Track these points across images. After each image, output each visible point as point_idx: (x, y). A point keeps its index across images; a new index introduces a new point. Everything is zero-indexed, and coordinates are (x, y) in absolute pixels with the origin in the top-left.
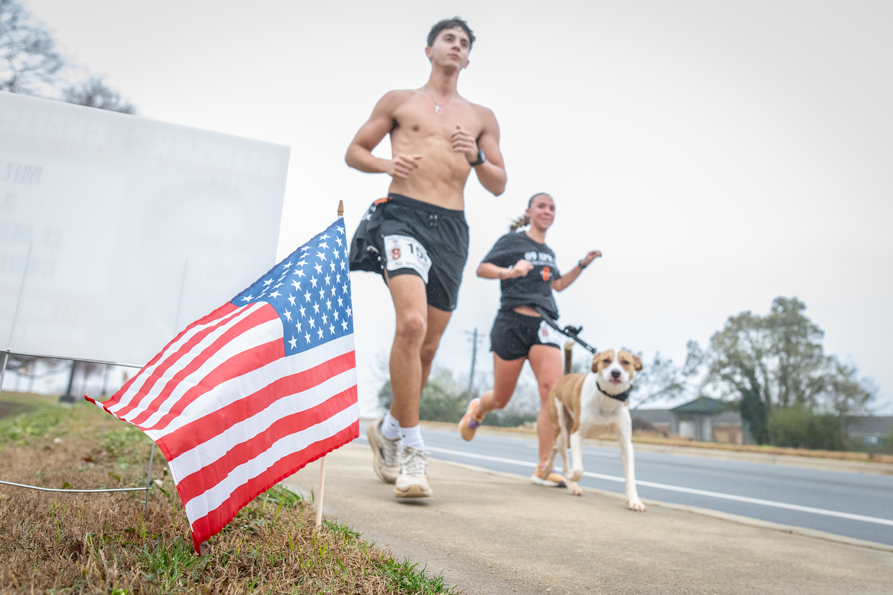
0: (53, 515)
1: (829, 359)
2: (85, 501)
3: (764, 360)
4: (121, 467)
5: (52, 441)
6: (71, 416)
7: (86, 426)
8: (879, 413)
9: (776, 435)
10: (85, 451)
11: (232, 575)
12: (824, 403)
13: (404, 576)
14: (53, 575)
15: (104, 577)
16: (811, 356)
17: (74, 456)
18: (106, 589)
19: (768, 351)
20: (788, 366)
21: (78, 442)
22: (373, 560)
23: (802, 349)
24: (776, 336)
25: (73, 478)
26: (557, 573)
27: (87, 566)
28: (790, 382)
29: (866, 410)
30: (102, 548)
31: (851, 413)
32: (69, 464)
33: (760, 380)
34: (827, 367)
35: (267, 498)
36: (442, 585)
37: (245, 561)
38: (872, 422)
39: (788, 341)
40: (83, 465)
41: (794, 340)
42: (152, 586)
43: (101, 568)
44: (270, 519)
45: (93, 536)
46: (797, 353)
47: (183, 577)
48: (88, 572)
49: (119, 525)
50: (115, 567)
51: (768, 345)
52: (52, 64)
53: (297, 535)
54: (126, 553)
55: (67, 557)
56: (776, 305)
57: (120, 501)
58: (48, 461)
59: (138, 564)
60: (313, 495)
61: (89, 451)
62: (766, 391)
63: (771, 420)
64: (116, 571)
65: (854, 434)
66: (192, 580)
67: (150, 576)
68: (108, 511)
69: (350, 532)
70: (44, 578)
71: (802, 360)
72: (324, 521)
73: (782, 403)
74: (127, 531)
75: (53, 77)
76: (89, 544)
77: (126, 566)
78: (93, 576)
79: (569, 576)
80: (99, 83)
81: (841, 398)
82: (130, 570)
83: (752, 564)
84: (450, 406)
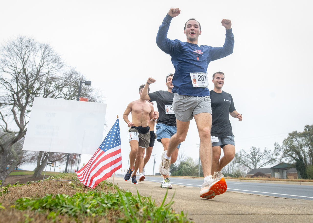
3: (303, 148)
9: (310, 176)
24: (307, 139)
33: (303, 156)
51: (304, 143)
62: (305, 160)
63: (308, 170)
73: (311, 163)
84: (192, 170)
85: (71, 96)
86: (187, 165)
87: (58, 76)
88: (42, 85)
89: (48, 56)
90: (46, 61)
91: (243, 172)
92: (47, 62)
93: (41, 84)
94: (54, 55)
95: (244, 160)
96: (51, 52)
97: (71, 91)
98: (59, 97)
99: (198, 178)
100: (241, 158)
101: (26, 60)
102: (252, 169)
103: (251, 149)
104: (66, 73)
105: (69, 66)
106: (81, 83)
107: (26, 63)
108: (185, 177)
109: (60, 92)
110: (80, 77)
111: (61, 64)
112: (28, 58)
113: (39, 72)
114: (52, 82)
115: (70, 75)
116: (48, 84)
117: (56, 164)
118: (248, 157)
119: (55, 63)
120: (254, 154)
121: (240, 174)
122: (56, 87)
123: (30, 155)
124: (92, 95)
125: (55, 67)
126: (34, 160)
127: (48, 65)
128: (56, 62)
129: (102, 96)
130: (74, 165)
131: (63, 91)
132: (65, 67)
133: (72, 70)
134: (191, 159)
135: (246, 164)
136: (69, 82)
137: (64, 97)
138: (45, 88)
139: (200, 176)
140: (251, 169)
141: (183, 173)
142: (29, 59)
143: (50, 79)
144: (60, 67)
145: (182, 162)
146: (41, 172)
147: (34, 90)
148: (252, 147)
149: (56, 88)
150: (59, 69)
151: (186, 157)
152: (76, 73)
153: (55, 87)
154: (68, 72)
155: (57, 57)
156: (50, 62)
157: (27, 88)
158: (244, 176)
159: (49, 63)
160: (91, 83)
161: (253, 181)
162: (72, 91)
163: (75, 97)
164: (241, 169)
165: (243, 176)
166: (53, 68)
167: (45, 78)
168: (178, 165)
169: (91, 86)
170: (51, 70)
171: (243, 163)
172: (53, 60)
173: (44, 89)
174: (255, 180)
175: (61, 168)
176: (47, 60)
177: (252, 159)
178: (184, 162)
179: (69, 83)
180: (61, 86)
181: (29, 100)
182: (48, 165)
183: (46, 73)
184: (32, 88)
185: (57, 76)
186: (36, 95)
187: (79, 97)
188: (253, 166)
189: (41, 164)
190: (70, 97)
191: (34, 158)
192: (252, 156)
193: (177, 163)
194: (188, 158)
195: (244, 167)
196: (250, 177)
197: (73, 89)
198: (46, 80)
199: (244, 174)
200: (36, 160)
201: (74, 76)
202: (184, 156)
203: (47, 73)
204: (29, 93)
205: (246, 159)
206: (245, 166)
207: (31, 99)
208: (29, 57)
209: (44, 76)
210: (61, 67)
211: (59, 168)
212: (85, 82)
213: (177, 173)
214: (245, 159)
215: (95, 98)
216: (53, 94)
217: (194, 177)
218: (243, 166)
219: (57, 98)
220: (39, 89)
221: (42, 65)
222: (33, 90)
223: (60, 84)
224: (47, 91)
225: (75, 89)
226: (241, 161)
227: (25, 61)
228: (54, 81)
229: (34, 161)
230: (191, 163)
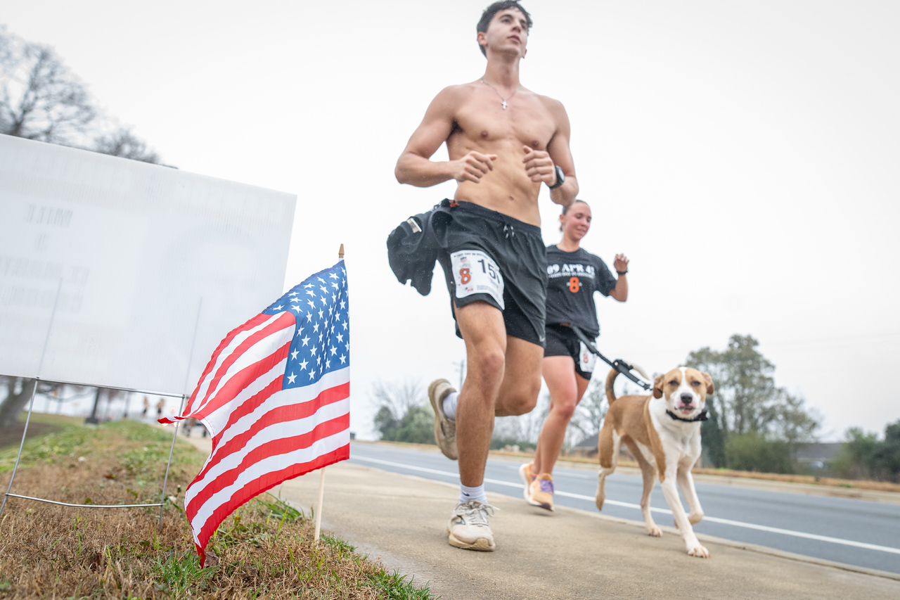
0: (75, 528)
1: (780, 391)
2: (105, 516)
3: (722, 391)
4: (139, 484)
5: (77, 460)
6: (95, 436)
7: (109, 446)
8: (824, 440)
9: (732, 459)
10: (107, 469)
11: (237, 585)
12: (775, 431)
13: (393, 587)
14: (73, 584)
15: (120, 586)
16: (763, 388)
17: (97, 473)
18: (122, 597)
19: (725, 383)
20: (743, 397)
21: (101, 461)
22: (366, 572)
23: (755, 381)
24: (732, 370)
25: (95, 494)
26: (532, 585)
27: (105, 576)
28: (745, 412)
29: (813, 437)
30: (119, 559)
31: (799, 440)
32: (92, 481)
33: (718, 409)
34: (778, 398)
35: (271, 514)
36: (428, 596)
37: (249, 572)
38: (819, 448)
39: (743, 374)
40: (104, 482)
41: (748, 373)
42: (163, 595)
43: (117, 578)
44: (272, 534)
45: (111, 548)
46: (751, 385)
47: (192, 586)
48: (105, 582)
49: (135, 537)
50: (130, 577)
51: (725, 377)
52: (86, 115)
53: (297, 548)
54: (140, 564)
55: (87, 567)
56: (732, 341)
57: (137, 516)
58: (73, 478)
59: (151, 574)
60: (312, 511)
61: (110, 469)
62: (724, 419)
63: (727, 445)
64: (131, 581)
65: (802, 459)
66: (200, 590)
67: (161, 586)
68: (125, 525)
69: (345, 546)
70: (65, 586)
71: (755, 392)
72: (322, 536)
73: (737, 430)
74: (142, 544)
75: (85, 127)
76: (107, 556)
77: (140, 577)
78: (110, 585)
79: (543, 587)
80: (127, 133)
81: (791, 426)
82: (144, 579)
83: (709, 578)
117: (62, 394)
130: (117, 399)
145: (412, 406)
146: (18, 412)
158: (569, 451)
168: (402, 414)
178: (419, 406)
182: (39, 393)
188: (592, 428)
189: (17, 390)
193: (400, 409)
196: (586, 456)
211: (74, 404)
213: (398, 434)
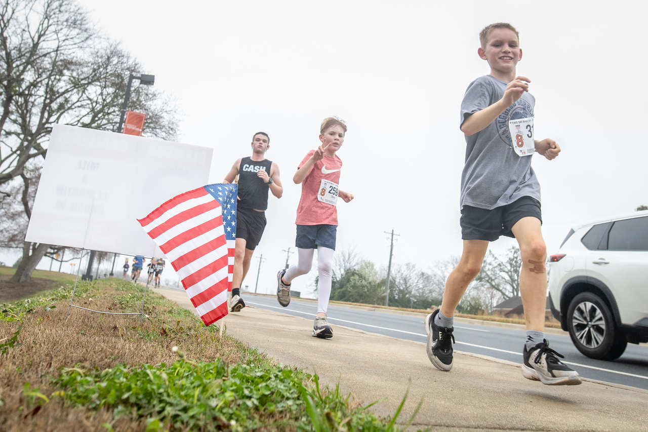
84: (372, 291)
85: (106, 105)
86: (361, 277)
87: (79, 57)
88: (41, 76)
89: (58, 13)
90: (54, 23)
91: (487, 303)
92: (56, 26)
93: (39, 75)
94: (72, 10)
95: (491, 276)
96: (66, 4)
97: (106, 93)
98: (79, 107)
99: (385, 308)
100: (485, 270)
101: (9, 18)
102: (509, 296)
103: (508, 252)
104: (97, 53)
105: (104, 38)
106: (132, 77)
107: (8, 25)
108: (356, 305)
109: (82, 95)
110: (129, 63)
111: (88, 31)
112: (13, 13)
113: (36, 45)
114: (65, 72)
115: (106, 57)
116: (56, 75)
117: (63, 255)
118: (501, 269)
119: (74, 27)
120: (516, 262)
121: (480, 305)
122: (73, 83)
123: (7, 231)
124: (155, 107)
125: (72, 38)
126: (16, 243)
127: (57, 31)
128: (76, 26)
129: (177, 111)
130: (105, 260)
131: (89, 92)
132: (96, 39)
133: (111, 47)
134: (370, 265)
135: (496, 284)
136: (102, 73)
137: (91, 106)
138: (48, 83)
139: (389, 305)
140: (505, 297)
141: (350, 294)
142: (15, 18)
143: (60, 63)
144: (85, 38)
145: (349, 269)
146: (32, 271)
147: (24, 86)
148: (511, 247)
149: (73, 85)
150: (83, 43)
151: (360, 260)
152: (120, 55)
153: (70, 82)
154: (102, 52)
155: (79, 15)
156: (64, 27)
157: (9, 81)
158: (490, 311)
159: (60, 27)
160: (154, 79)
161: (512, 326)
162: (108, 94)
163: (116, 109)
164: (482, 295)
165: (486, 312)
166: (67, 39)
167: (50, 61)
168: (340, 276)
169: (152, 86)
170: (63, 44)
171: (488, 281)
172: (70, 21)
173: (45, 85)
174: (515, 323)
175: (74, 265)
176: (55, 20)
177: (510, 273)
178: (355, 270)
179: (102, 77)
180: (83, 82)
181: (10, 109)
182: (46, 255)
183: (52, 50)
184: (19, 81)
185: (77, 57)
186: (28, 98)
187: (125, 110)
188: (511, 290)
189: (31, 253)
190: (104, 107)
191: (16, 238)
192: (511, 267)
193: (339, 272)
194: (364, 261)
195: (490, 290)
196: (503, 316)
197: (111, 90)
198: (51, 66)
199: (489, 308)
200: (20, 243)
201: (115, 60)
202: (355, 256)
203: (56, 49)
204: (13, 93)
205: (496, 274)
206: (494, 289)
207: (15, 105)
208: (15, 11)
209: (48, 55)
210: (87, 38)
211: (71, 265)
212: (139, 75)
213: (336, 294)
214: (493, 272)
215: (161, 113)
216: (65, 97)
217: (376, 305)
218: (488, 288)
219: (73, 107)
220: (34, 85)
221: (45, 33)
222: (20, 86)
223: (82, 77)
224: (52, 90)
225: (115, 91)
226: (484, 278)
227: (6, 21)
228: (68, 69)
229: (15, 246)
230: (371, 275)
